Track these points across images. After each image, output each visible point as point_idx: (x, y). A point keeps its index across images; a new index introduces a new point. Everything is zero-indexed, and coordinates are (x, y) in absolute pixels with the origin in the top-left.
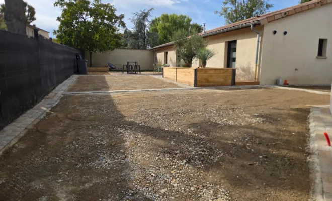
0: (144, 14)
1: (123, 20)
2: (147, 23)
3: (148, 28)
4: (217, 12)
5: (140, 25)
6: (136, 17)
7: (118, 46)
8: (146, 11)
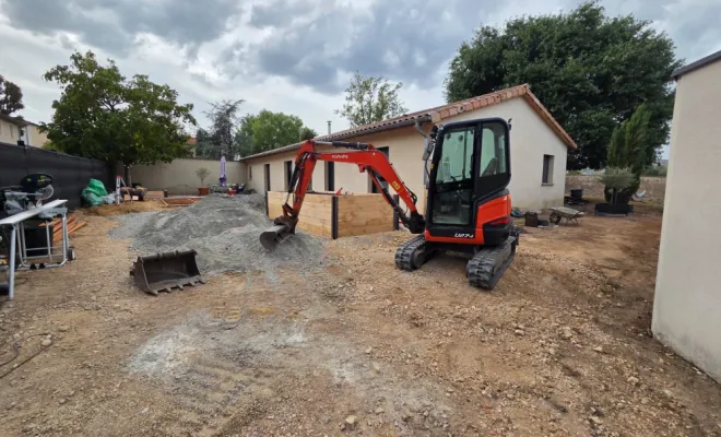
0: (228, 107)
1: (191, 113)
2: (233, 121)
3: (236, 129)
4: (337, 112)
5: (223, 121)
6: (215, 111)
7: (183, 154)
8: (232, 104)
